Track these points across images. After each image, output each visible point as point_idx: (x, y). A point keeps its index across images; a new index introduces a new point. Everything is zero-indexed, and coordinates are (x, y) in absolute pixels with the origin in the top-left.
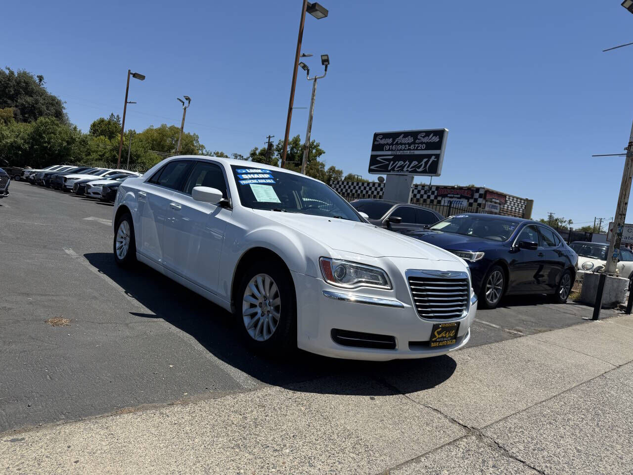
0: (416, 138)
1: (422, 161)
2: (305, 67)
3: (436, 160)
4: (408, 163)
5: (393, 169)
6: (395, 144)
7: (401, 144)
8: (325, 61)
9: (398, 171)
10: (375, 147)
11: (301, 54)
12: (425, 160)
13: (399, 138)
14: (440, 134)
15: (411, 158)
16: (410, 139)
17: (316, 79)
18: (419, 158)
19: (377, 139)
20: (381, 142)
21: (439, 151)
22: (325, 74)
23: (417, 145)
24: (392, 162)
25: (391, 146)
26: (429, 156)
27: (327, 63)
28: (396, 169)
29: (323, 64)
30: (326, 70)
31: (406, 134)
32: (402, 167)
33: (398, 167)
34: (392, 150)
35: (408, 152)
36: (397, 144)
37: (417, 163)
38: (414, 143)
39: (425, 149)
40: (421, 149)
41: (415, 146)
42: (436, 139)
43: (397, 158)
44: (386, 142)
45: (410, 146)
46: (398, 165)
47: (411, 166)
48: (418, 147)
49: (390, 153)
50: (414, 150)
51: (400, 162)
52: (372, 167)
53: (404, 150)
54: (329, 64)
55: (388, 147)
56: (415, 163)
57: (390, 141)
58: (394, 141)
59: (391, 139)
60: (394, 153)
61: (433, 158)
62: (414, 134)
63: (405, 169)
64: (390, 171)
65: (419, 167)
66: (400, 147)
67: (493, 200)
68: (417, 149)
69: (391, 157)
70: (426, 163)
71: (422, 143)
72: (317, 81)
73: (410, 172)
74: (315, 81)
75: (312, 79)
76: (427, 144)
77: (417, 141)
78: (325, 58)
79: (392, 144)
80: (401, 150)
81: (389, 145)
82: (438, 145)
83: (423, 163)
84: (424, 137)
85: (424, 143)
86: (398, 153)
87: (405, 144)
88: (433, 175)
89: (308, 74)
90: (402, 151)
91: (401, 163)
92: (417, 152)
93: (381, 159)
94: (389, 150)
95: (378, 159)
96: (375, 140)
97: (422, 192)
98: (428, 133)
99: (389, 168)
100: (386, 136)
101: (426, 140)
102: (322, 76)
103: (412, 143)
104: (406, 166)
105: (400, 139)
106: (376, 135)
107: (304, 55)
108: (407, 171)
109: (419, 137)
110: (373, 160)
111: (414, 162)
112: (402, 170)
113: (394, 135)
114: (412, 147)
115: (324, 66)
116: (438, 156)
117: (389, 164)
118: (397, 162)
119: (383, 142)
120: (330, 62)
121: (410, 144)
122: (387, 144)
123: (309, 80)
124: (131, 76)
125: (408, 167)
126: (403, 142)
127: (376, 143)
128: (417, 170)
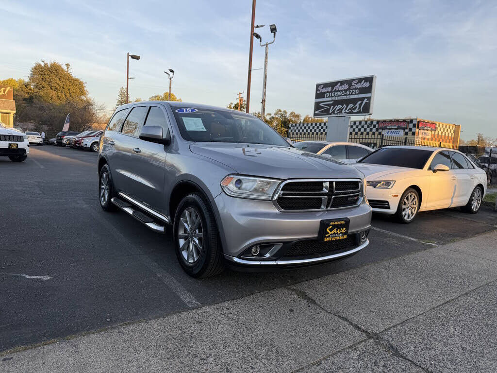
0: (350, 85)
1: (357, 103)
2: (258, 36)
3: (368, 101)
4: (346, 106)
5: (333, 112)
6: (334, 91)
7: (339, 91)
8: (273, 30)
9: (338, 113)
10: (319, 95)
11: (255, 25)
12: (359, 102)
14: (370, 80)
15: (347, 102)
16: (346, 87)
17: (267, 45)
18: (354, 101)
19: (319, 89)
20: (321, 91)
21: (370, 94)
22: (274, 40)
24: (332, 106)
25: (331, 94)
26: (362, 99)
27: (274, 31)
28: (335, 112)
29: (272, 32)
30: (274, 37)
31: (342, 83)
32: (340, 110)
33: (337, 110)
34: (332, 96)
35: (345, 97)
36: (336, 91)
37: (353, 105)
38: (349, 89)
39: (359, 94)
40: (356, 94)
41: (350, 92)
42: (367, 85)
43: (336, 103)
44: (326, 91)
45: (346, 92)
46: (337, 108)
47: (348, 108)
48: (353, 92)
49: (330, 99)
50: (349, 95)
52: (316, 112)
53: (342, 95)
54: (276, 31)
55: (328, 95)
56: (351, 106)
57: (329, 89)
58: (333, 89)
59: (330, 88)
60: (333, 99)
61: (366, 99)
62: (349, 82)
63: (343, 111)
64: (331, 114)
65: (355, 109)
66: (338, 93)
67: (425, 128)
68: (352, 94)
69: (331, 102)
70: (360, 105)
71: (356, 89)
72: (268, 45)
73: (348, 113)
74: (267, 46)
75: (264, 45)
76: (360, 89)
77: (352, 88)
78: (274, 27)
79: (331, 92)
80: (339, 96)
81: (330, 92)
82: (369, 90)
83: (358, 105)
84: (357, 84)
85: (358, 88)
86: (337, 99)
87: (342, 91)
88: (367, 114)
89: (261, 41)
91: (340, 106)
92: (352, 97)
93: (324, 105)
94: (329, 97)
95: (321, 105)
96: (317, 90)
97: (366, 126)
98: (360, 80)
99: (330, 112)
100: (326, 85)
101: (358, 86)
102: (272, 41)
103: (348, 89)
104: (344, 109)
105: (338, 87)
106: (318, 86)
107: (258, 27)
108: (345, 112)
109: (353, 84)
110: (317, 106)
111: (350, 105)
112: (341, 112)
113: (333, 85)
114: (348, 92)
115: (273, 34)
116: (369, 99)
117: (330, 108)
118: (336, 106)
119: (324, 90)
120: (277, 30)
121: (346, 91)
122: (328, 92)
123: (262, 46)
124: (130, 57)
125: (346, 109)
126: (340, 89)
127: (318, 92)
128: (353, 111)
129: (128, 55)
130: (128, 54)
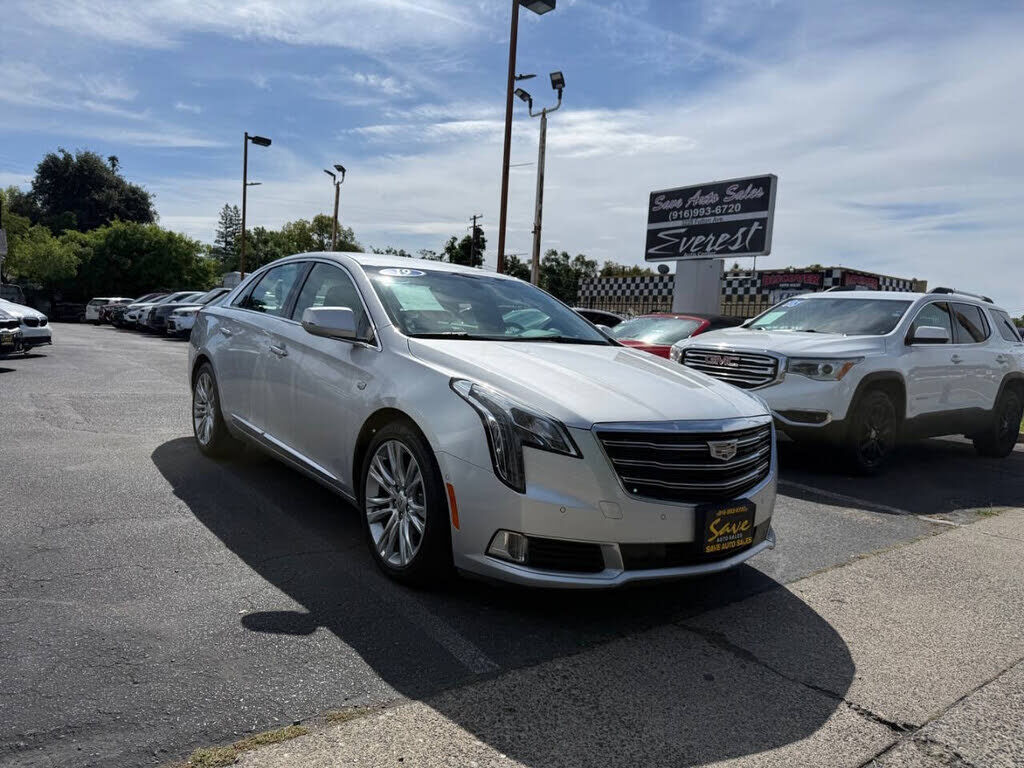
0: (723, 195)
1: (737, 231)
2: (524, 96)
3: (761, 228)
4: (713, 239)
5: (687, 251)
6: (689, 208)
7: (699, 206)
8: (558, 82)
9: (696, 252)
10: (655, 216)
11: (517, 75)
12: (742, 230)
13: (694, 197)
14: (766, 183)
15: (717, 229)
16: (713, 198)
17: (544, 114)
18: (732, 228)
19: (657, 202)
20: (662, 206)
21: (766, 212)
22: (560, 103)
23: (726, 206)
24: (685, 239)
25: (681, 213)
26: (749, 223)
27: (560, 85)
28: (692, 250)
29: (554, 88)
30: (560, 97)
31: (706, 189)
32: (702, 247)
33: (695, 247)
34: (683, 218)
35: (712, 220)
36: (691, 207)
37: (728, 236)
38: (720, 202)
39: (741, 211)
40: (735, 213)
41: (722, 209)
42: (759, 193)
43: (693, 231)
44: (671, 207)
45: (713, 208)
46: (696, 243)
47: (718, 243)
48: (728, 209)
49: (679, 223)
50: (721, 214)
51: (699, 237)
52: (651, 251)
53: (705, 216)
54: (564, 85)
55: (675, 214)
56: (724, 237)
57: (679, 203)
58: (685, 202)
59: (680, 200)
60: (687, 222)
61: (756, 224)
62: (720, 188)
63: (709, 249)
64: (682, 254)
65: (733, 243)
66: (696, 212)
68: (727, 213)
69: (683, 230)
70: (745, 235)
71: (735, 202)
73: (718, 252)
75: (538, 114)
76: (742, 202)
77: (726, 200)
78: (558, 77)
79: (683, 208)
80: (699, 216)
81: (678, 210)
82: (763, 203)
83: (739, 235)
84: (737, 191)
85: (738, 201)
86: (695, 222)
87: (705, 206)
88: (757, 253)
89: (530, 106)
90: (699, 219)
91: (701, 238)
92: (726, 218)
93: (666, 235)
94: (678, 219)
95: (661, 235)
96: (652, 204)
98: (743, 184)
99: (681, 250)
100: (670, 195)
101: (740, 196)
102: (555, 106)
103: (717, 204)
104: (710, 244)
105: (696, 199)
106: (654, 196)
107: (521, 77)
108: (713, 251)
109: (728, 192)
110: (653, 238)
111: (723, 235)
112: (703, 250)
113: (685, 194)
114: (718, 210)
115: (557, 91)
116: (763, 222)
117: (680, 242)
118: (693, 239)
119: (667, 206)
121: (713, 206)
122: (674, 209)
123: (534, 116)
124: (249, 141)
125: (714, 244)
126: (701, 202)
127: (654, 209)
128: (730, 247)
129: (247, 137)
130: (246, 134)
